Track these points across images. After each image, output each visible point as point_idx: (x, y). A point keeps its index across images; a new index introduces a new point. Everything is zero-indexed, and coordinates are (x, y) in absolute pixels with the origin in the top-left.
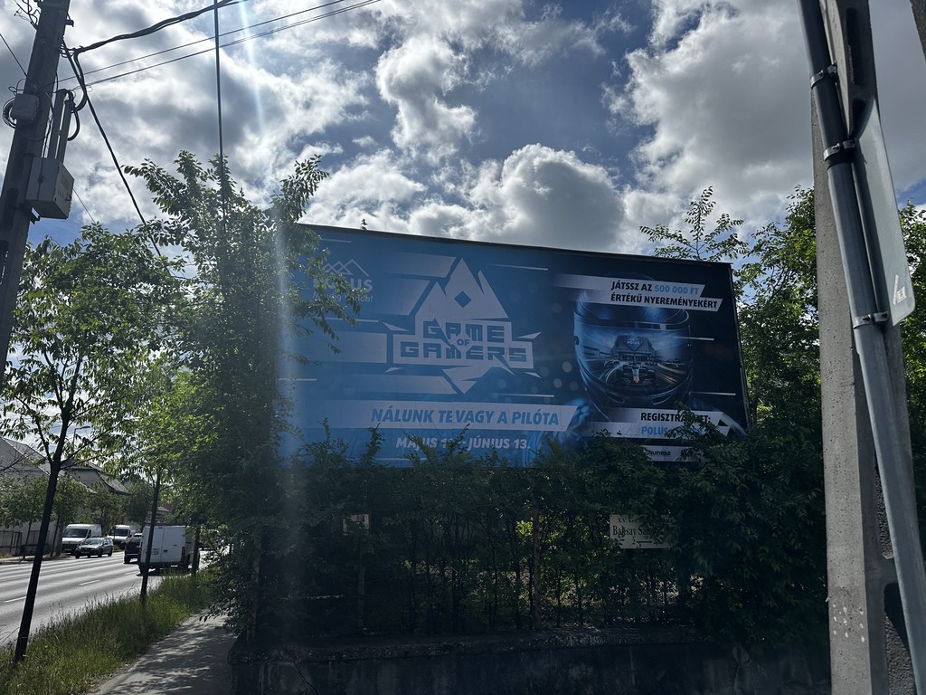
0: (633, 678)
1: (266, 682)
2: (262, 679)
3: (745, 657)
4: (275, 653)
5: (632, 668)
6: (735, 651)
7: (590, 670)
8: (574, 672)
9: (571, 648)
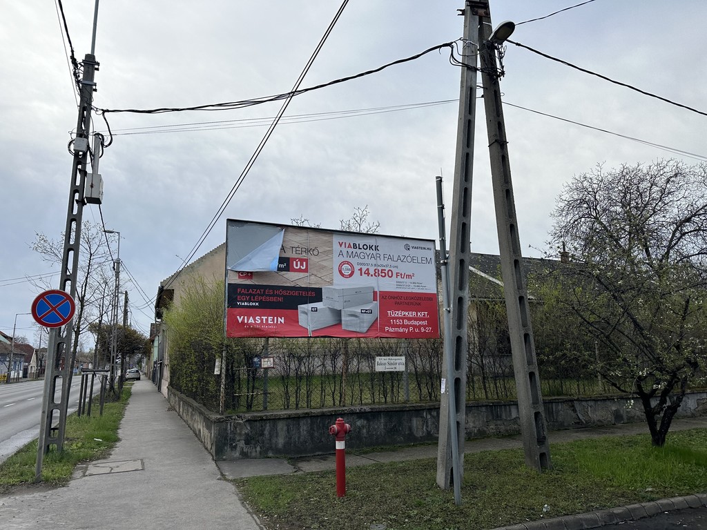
0: (382, 424)
1: (231, 430)
3: (429, 417)
4: (234, 417)
5: (382, 421)
6: (425, 414)
7: (365, 422)
8: (359, 423)
9: (358, 413)
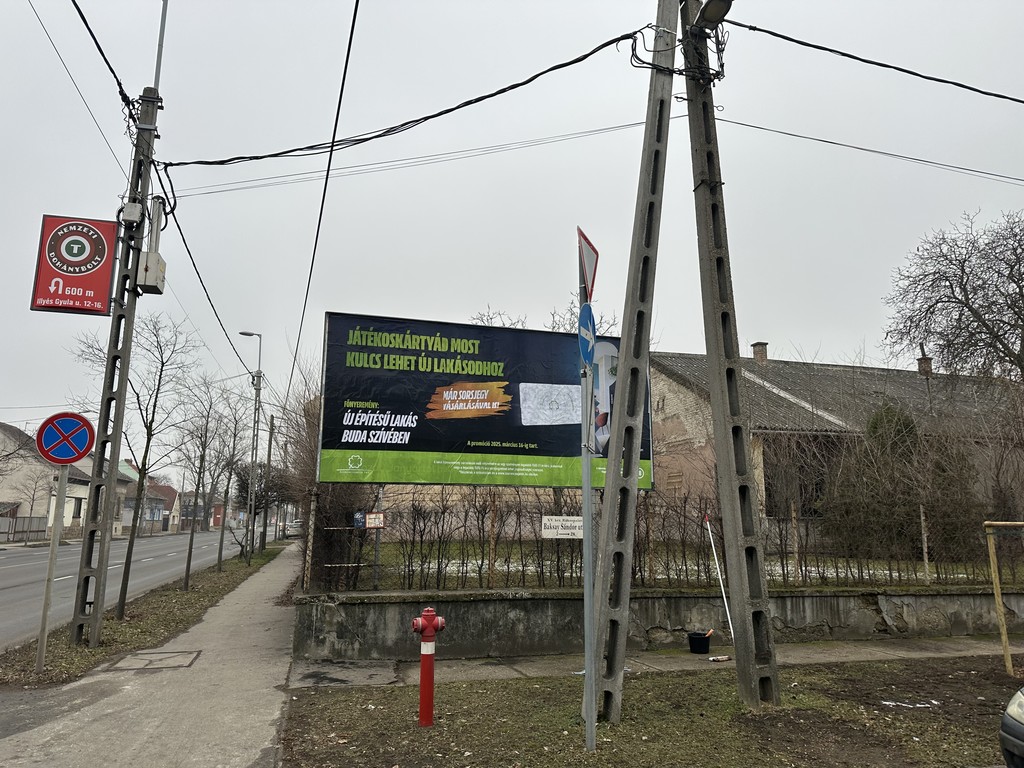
0: (549, 619)
1: (317, 615)
2: (314, 614)
4: (322, 598)
5: (550, 613)
7: (522, 614)
8: (512, 615)
9: (510, 600)
